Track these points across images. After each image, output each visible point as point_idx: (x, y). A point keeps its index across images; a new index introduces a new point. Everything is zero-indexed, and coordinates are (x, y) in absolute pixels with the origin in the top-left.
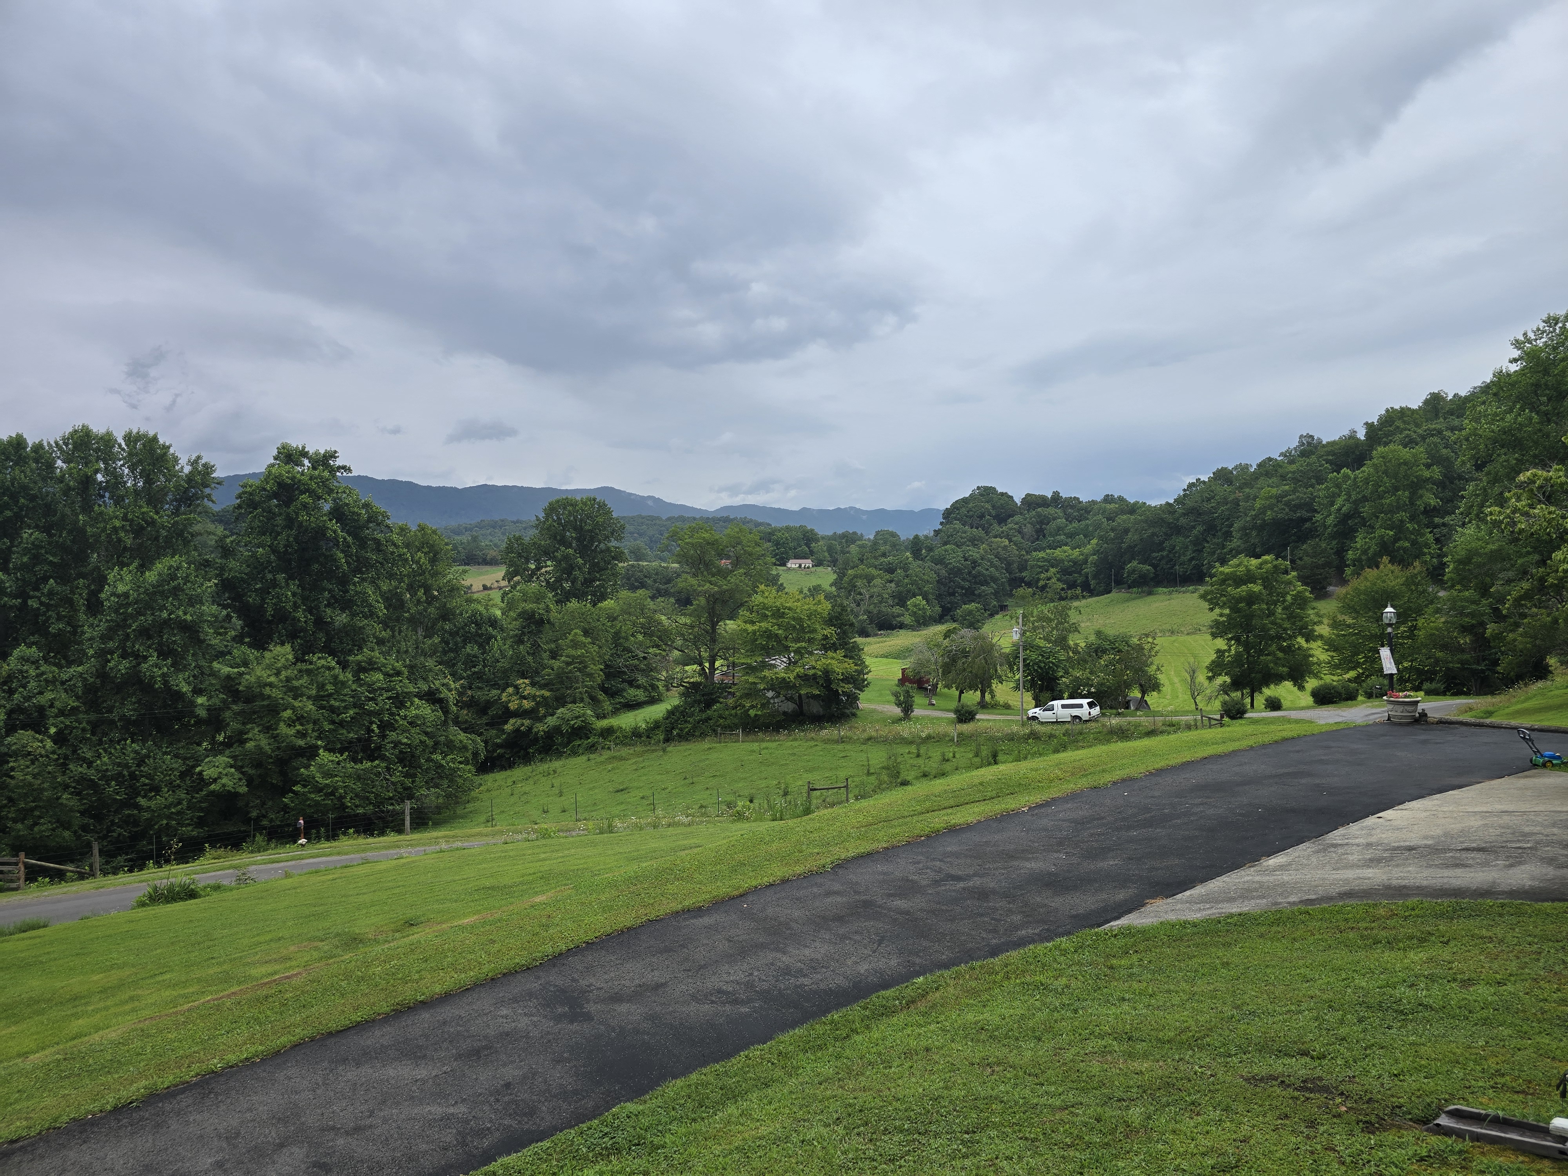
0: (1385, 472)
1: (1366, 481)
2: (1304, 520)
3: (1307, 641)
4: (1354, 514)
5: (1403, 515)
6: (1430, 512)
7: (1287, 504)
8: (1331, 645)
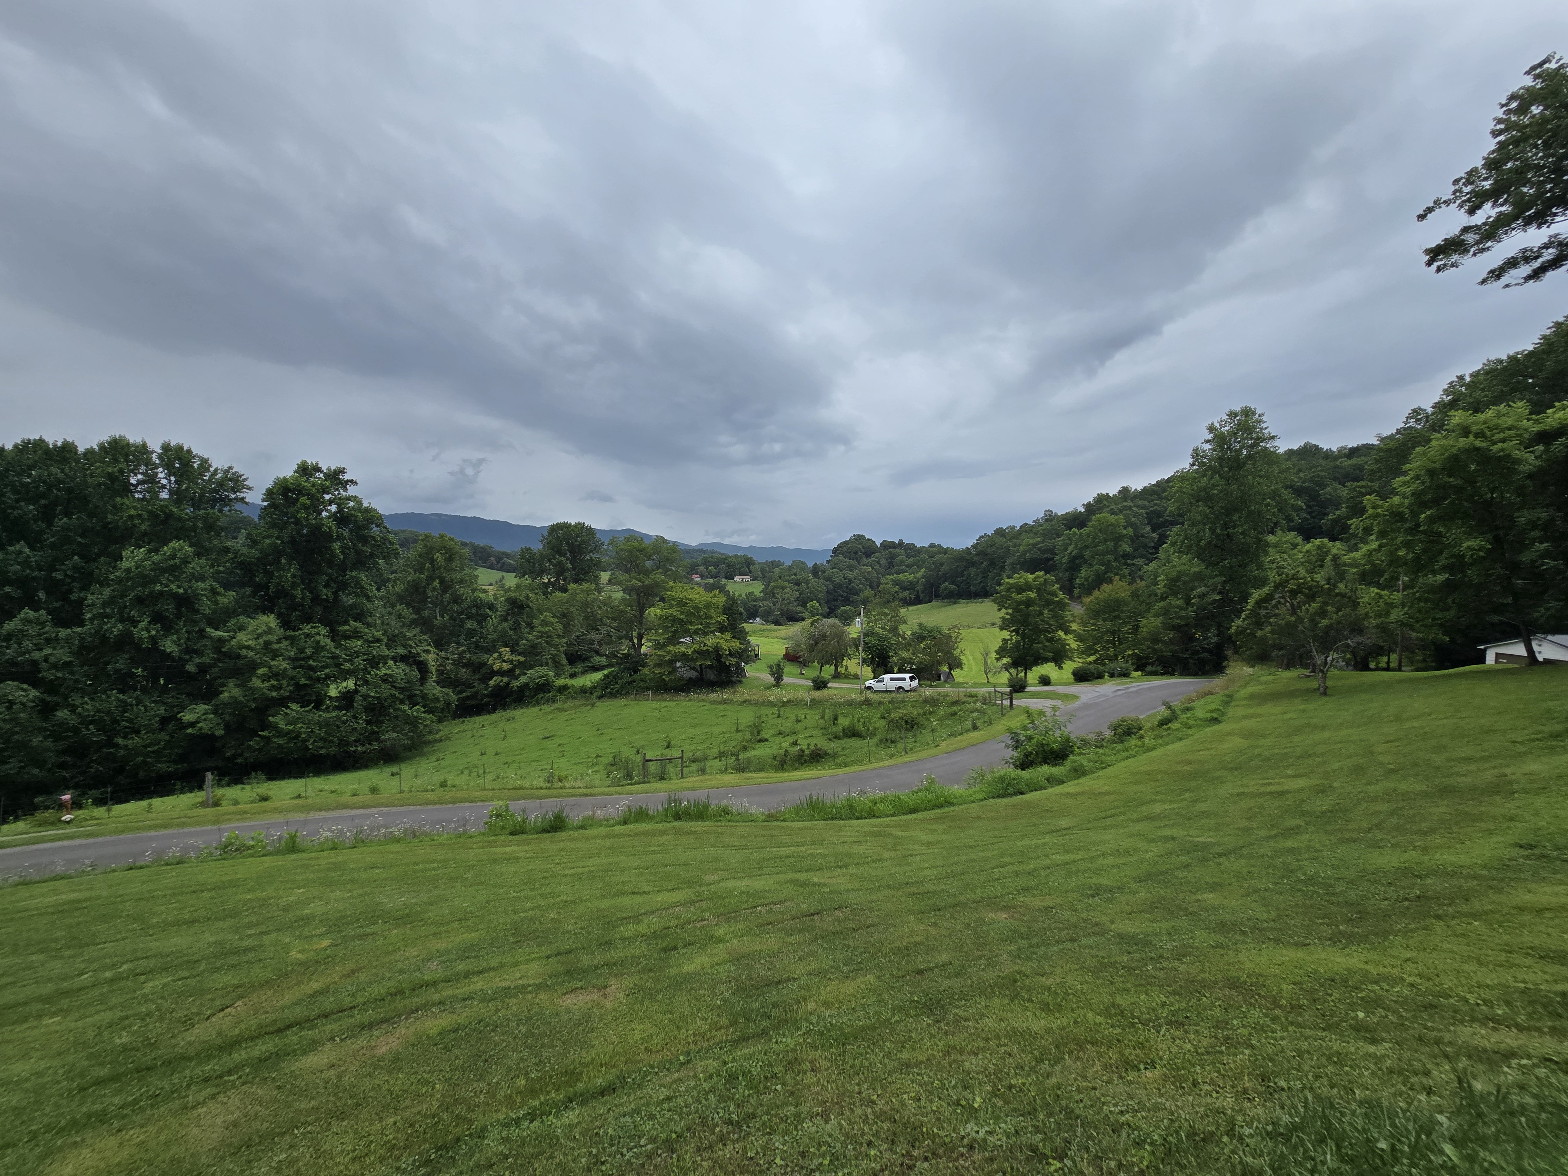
0: (1100, 530)
1: (1088, 535)
2: (1048, 560)
3: (1066, 634)
4: (1080, 556)
5: (1110, 557)
6: (1126, 556)
7: (1039, 549)
8: (1080, 638)
